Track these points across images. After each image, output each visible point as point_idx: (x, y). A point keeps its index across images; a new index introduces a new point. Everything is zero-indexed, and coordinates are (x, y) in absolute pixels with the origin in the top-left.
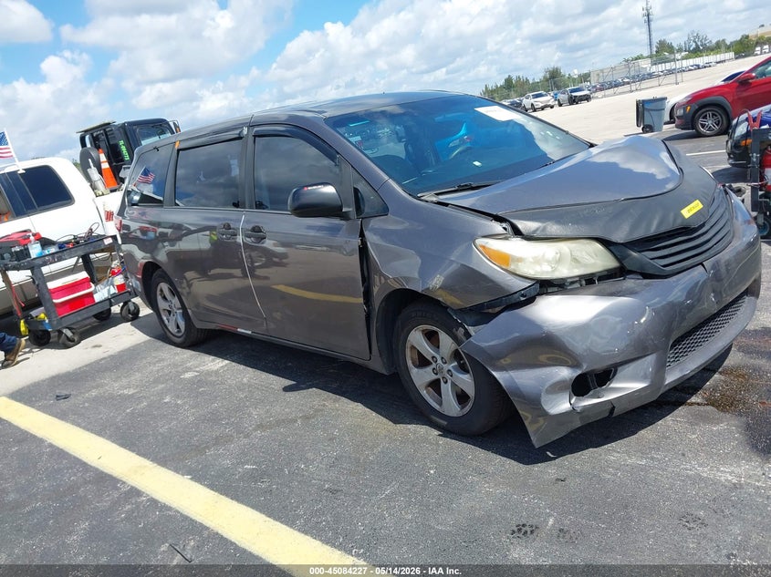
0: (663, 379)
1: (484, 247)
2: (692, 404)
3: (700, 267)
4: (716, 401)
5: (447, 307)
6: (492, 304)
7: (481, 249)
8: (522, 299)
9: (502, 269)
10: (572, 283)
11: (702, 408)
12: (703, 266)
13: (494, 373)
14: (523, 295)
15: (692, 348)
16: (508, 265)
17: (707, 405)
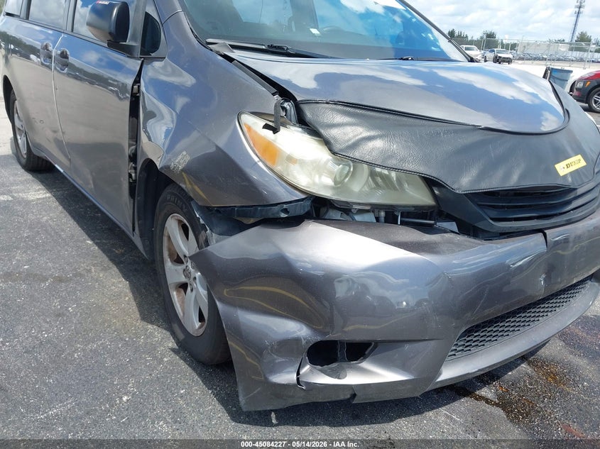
0: (438, 373)
1: (249, 128)
2: (480, 398)
3: (540, 236)
4: (510, 403)
5: (191, 199)
6: (245, 211)
7: (245, 129)
8: (283, 215)
9: (267, 166)
10: (361, 212)
11: (489, 408)
12: (545, 235)
13: (218, 303)
14: (285, 211)
15: (493, 338)
16: (274, 163)
17: (497, 405)
